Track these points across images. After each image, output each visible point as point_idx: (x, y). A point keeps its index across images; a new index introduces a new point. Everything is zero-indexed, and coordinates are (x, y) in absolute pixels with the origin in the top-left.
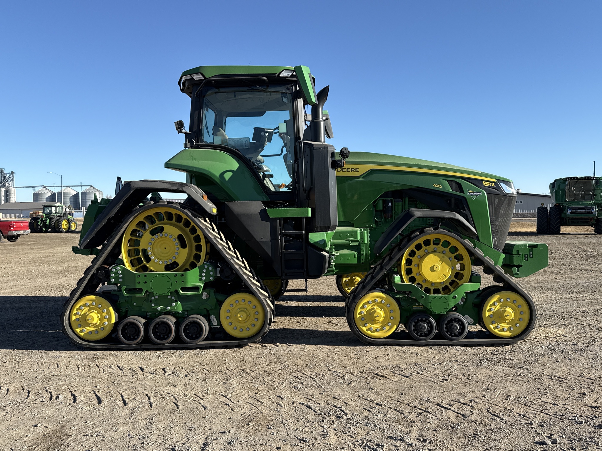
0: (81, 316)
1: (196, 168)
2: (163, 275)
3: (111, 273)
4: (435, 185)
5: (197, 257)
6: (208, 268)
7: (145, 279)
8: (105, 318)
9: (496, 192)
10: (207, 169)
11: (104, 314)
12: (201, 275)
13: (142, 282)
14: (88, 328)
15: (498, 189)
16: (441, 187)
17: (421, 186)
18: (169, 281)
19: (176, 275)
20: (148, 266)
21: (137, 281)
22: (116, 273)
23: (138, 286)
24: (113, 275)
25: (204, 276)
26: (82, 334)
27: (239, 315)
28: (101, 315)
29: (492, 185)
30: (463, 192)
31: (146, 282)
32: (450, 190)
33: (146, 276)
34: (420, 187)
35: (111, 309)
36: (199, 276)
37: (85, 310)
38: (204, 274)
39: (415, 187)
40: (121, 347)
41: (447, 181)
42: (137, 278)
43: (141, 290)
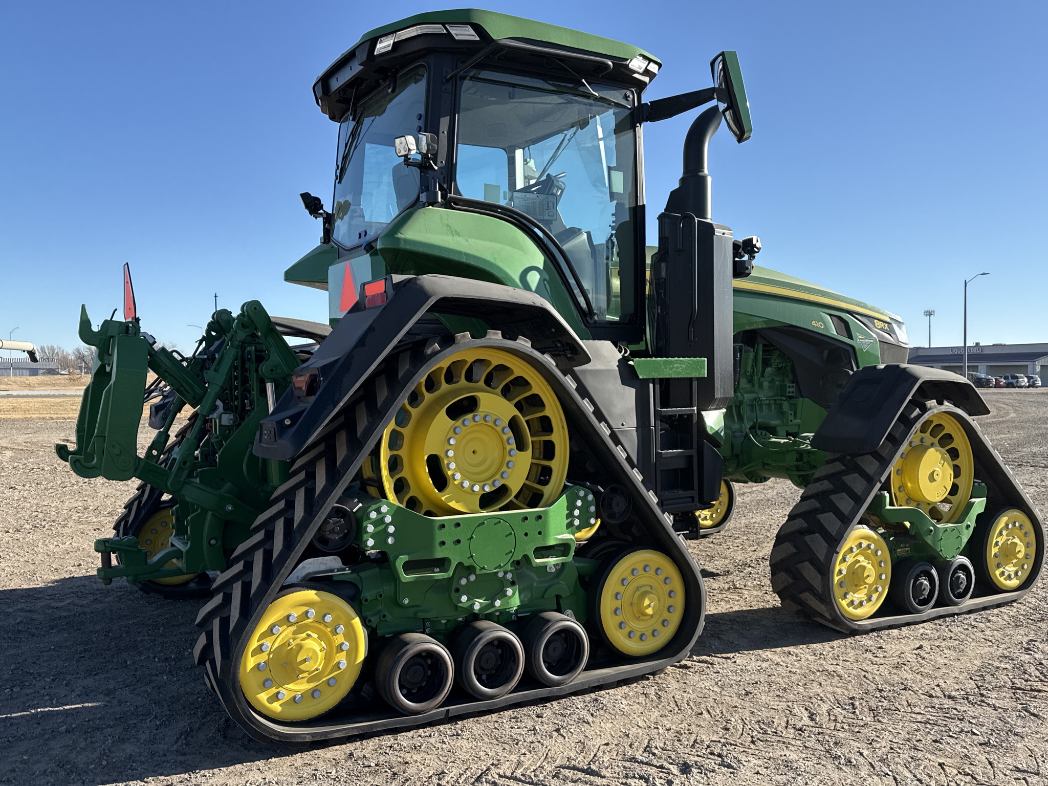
0: (271, 656)
1: (467, 255)
2: (498, 520)
3: (364, 524)
4: (814, 322)
5: (544, 474)
6: (586, 495)
7: (458, 533)
8: (340, 648)
9: (890, 340)
10: (492, 260)
11: (339, 639)
12: (570, 515)
13: (449, 543)
14: (291, 686)
15: (892, 335)
16: (823, 327)
17: (794, 324)
18: (511, 534)
19: (526, 518)
20: (443, 498)
21: (438, 540)
22: (379, 522)
23: (439, 553)
24: (371, 529)
25: (577, 517)
26: (276, 707)
27: (647, 602)
28: (329, 643)
29: (885, 326)
30: (850, 337)
31: (458, 541)
32: (833, 332)
33: (458, 525)
34: (792, 326)
35: (357, 622)
36: (568, 516)
37: (285, 633)
38: (577, 512)
39: (785, 325)
40: (396, 722)
41: (830, 315)
42: (437, 531)
43: (442, 563)
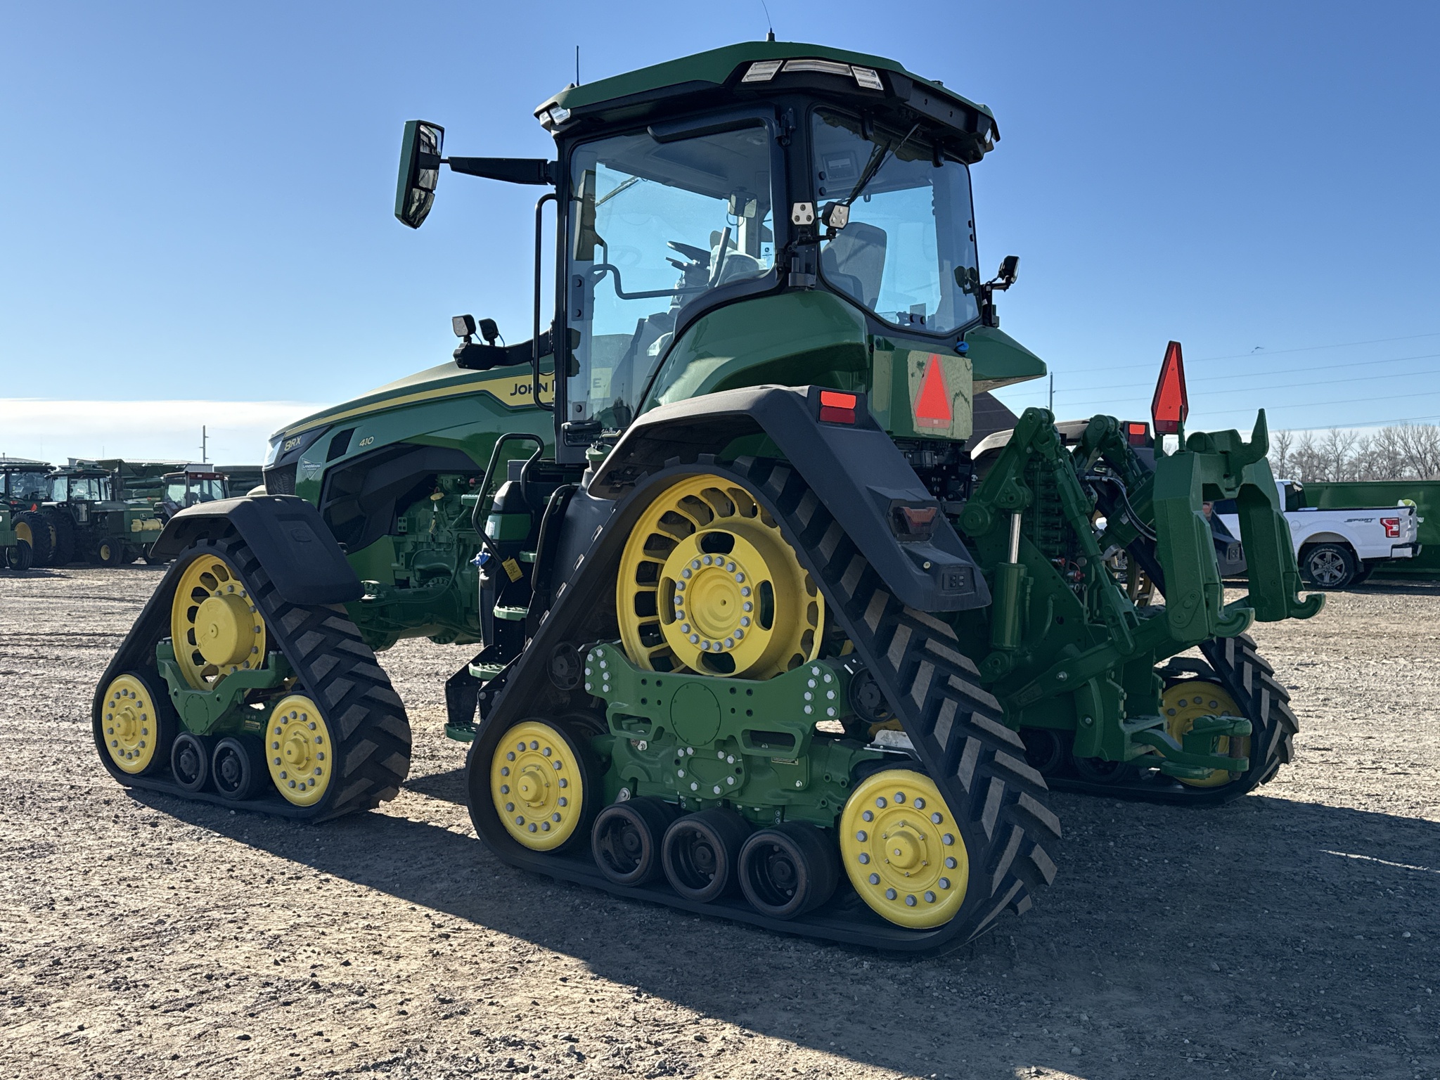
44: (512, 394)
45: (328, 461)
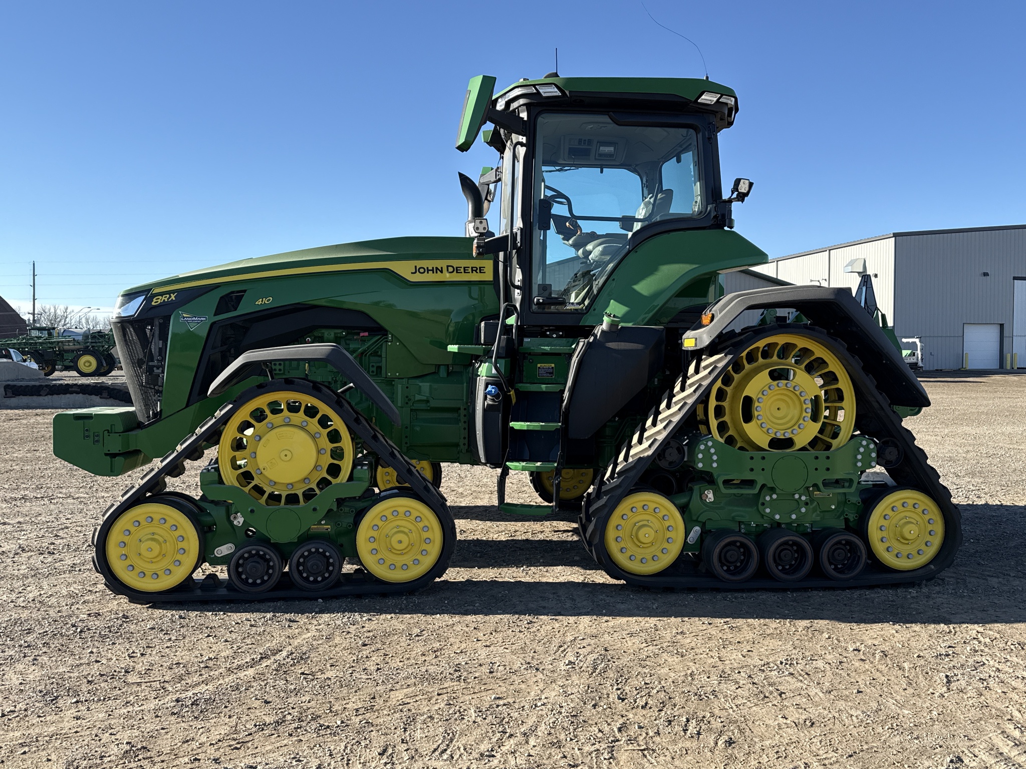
44: (412, 273)
45: (215, 315)
